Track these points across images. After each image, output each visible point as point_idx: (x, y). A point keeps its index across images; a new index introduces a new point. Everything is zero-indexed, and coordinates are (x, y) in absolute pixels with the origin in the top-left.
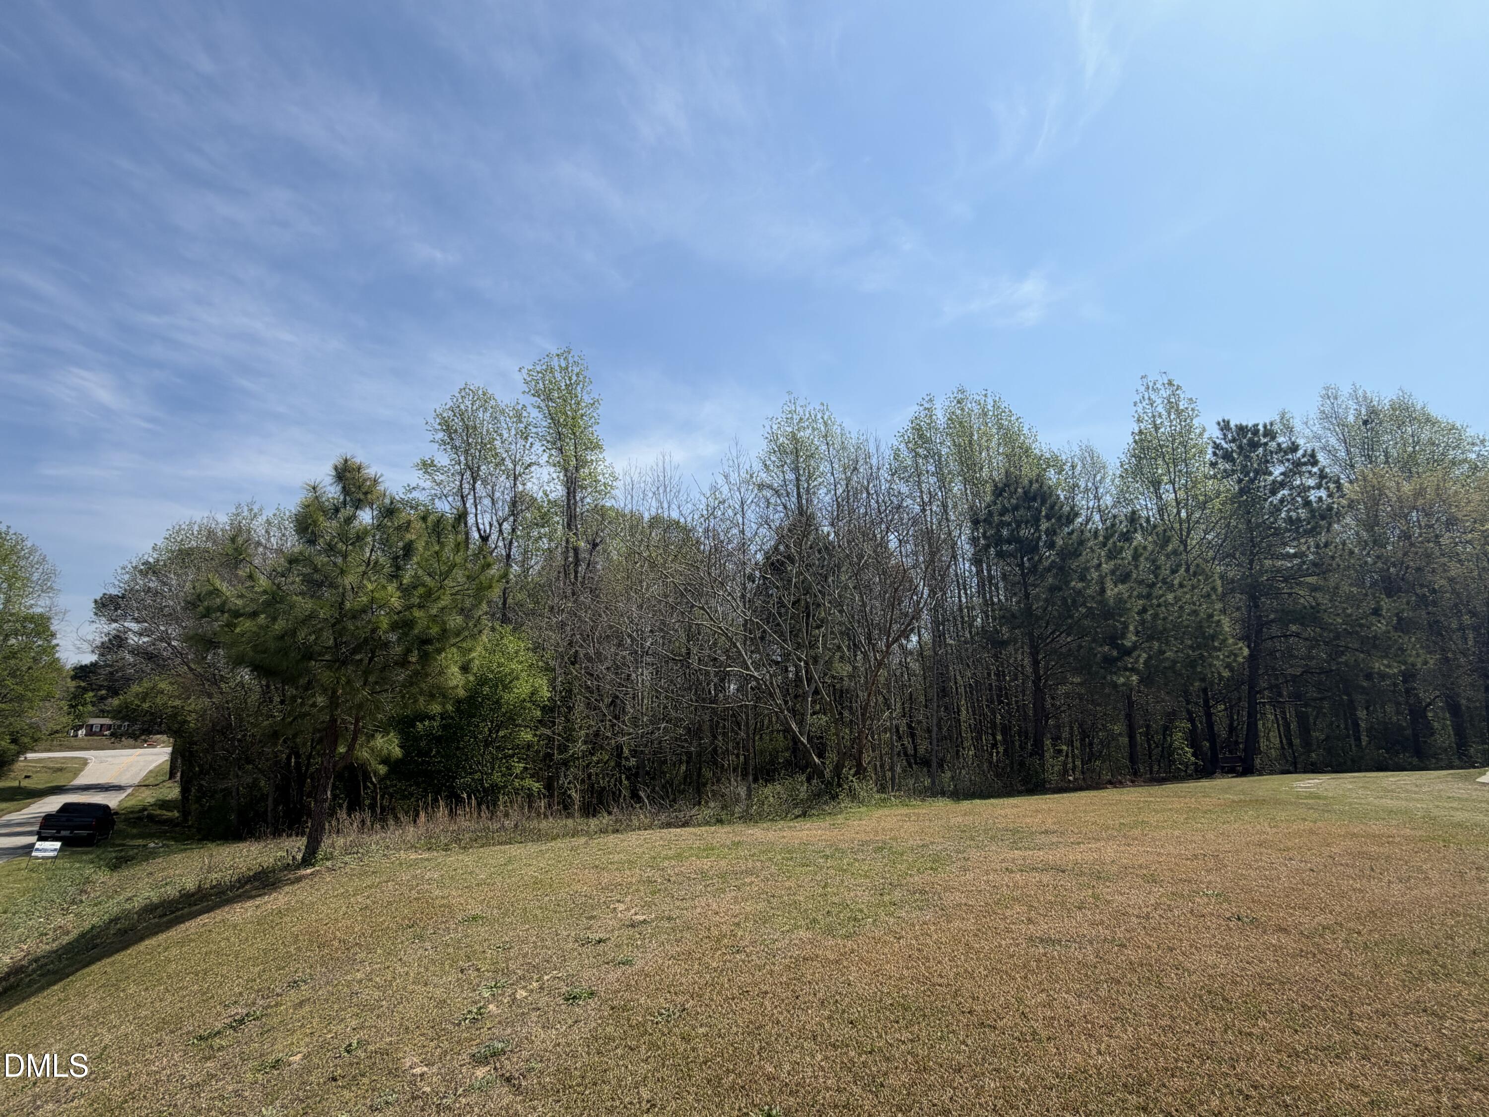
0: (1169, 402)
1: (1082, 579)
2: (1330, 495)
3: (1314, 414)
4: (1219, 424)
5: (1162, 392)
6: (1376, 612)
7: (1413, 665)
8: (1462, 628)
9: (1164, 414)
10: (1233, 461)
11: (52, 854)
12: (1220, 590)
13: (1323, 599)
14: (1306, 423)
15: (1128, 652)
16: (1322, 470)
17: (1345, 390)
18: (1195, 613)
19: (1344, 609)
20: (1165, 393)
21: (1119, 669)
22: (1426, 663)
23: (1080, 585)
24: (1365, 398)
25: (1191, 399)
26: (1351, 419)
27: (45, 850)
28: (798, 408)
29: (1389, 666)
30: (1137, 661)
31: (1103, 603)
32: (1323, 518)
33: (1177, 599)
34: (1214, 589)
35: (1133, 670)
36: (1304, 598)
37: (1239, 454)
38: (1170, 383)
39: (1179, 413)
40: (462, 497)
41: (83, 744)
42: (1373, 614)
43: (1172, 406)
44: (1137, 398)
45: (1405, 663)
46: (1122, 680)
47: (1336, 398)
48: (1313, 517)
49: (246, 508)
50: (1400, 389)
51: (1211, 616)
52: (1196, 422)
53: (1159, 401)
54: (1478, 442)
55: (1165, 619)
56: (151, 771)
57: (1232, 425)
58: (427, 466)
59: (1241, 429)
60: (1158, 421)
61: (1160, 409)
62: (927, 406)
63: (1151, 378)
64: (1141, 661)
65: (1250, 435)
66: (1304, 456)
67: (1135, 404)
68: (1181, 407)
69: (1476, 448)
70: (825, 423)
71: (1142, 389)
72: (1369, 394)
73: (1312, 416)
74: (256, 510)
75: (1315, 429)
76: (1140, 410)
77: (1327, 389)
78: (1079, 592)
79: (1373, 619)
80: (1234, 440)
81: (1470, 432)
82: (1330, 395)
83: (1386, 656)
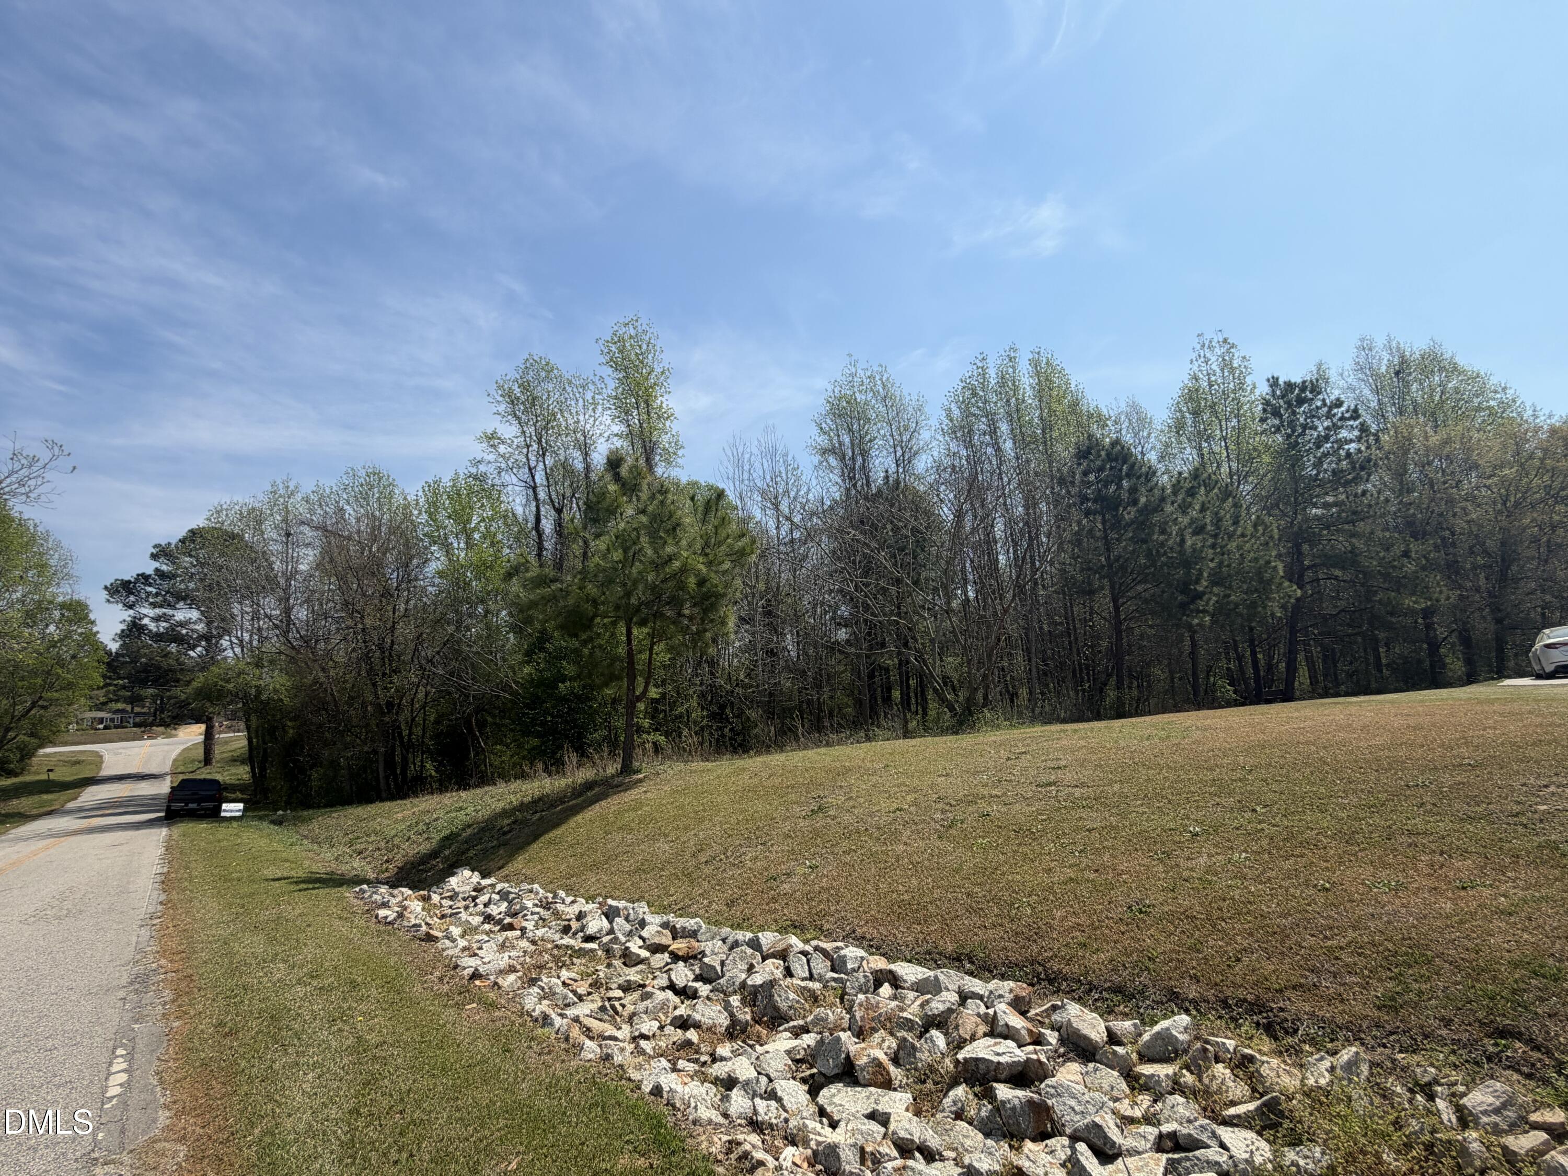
0: (1224, 360)
1: (1163, 532)
2: (1368, 448)
3: (1349, 365)
4: (1268, 380)
5: (1217, 350)
6: (1406, 554)
7: (1438, 601)
8: (1475, 567)
9: (1218, 370)
10: (1281, 416)
11: (238, 814)
12: (1276, 537)
13: (1359, 544)
14: (1342, 375)
15: (1200, 596)
16: (1362, 424)
17: (1380, 342)
18: (1256, 560)
19: (1378, 552)
20: (1218, 351)
21: (1192, 611)
22: (1448, 598)
23: (1162, 538)
24: (1398, 348)
25: (1244, 358)
26: (1383, 369)
27: (231, 811)
28: (859, 371)
29: (1415, 602)
30: (1207, 604)
31: (1182, 552)
32: (1362, 468)
33: (1239, 548)
34: (1271, 537)
35: (1204, 611)
36: (1341, 544)
37: (1287, 410)
38: (1225, 341)
39: (1232, 370)
40: (530, 469)
41: (76, 739)
42: (1402, 556)
43: (1226, 365)
44: (1194, 356)
45: (1430, 600)
46: (1196, 621)
47: (1370, 349)
48: (1354, 468)
49: (281, 486)
50: (1432, 339)
51: (1268, 562)
52: (1249, 380)
53: (1213, 359)
54: (1500, 390)
55: (1229, 566)
56: (175, 760)
57: (1281, 382)
58: (492, 439)
59: (1290, 386)
60: (1213, 378)
61: (1214, 367)
62: (980, 364)
63: (1208, 336)
64: (1212, 603)
65: (1296, 391)
66: (1347, 411)
67: (1192, 362)
68: (1235, 365)
69: (1499, 396)
70: (884, 386)
71: (1198, 347)
72: (1402, 345)
73: (1347, 367)
74: (292, 488)
75: (1350, 380)
76: (1195, 368)
77: (1362, 340)
78: (1162, 544)
79: (1405, 560)
80: (1283, 397)
81: (1494, 381)
82: (1366, 347)
83: (1413, 594)
